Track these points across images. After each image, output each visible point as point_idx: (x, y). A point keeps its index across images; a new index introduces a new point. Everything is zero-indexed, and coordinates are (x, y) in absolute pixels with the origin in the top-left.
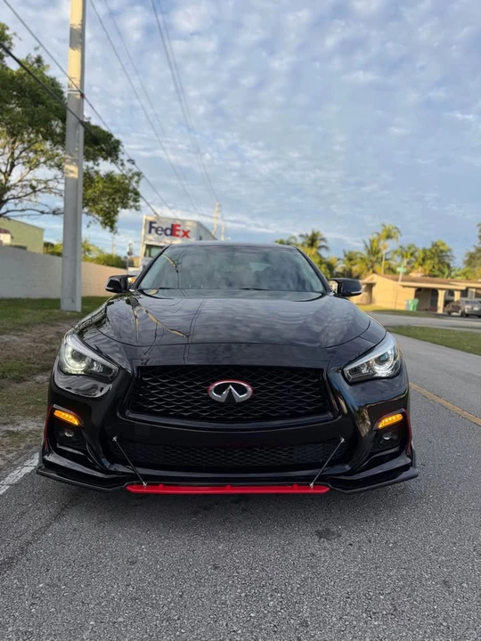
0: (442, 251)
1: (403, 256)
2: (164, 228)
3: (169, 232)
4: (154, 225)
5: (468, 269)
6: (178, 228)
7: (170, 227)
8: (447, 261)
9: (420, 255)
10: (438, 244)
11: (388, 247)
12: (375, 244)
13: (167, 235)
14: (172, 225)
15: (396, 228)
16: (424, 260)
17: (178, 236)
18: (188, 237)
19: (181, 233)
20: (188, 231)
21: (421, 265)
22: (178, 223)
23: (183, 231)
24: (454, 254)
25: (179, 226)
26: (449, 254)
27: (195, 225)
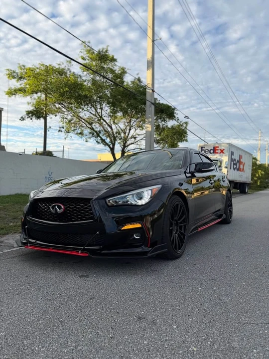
2: (209, 150)
3: (212, 151)
4: (203, 149)
6: (217, 148)
7: (213, 148)
13: (211, 153)
14: (214, 147)
17: (218, 153)
18: (223, 153)
19: (219, 151)
20: (224, 150)
22: (217, 145)
23: (220, 150)
25: (218, 147)
27: (228, 146)
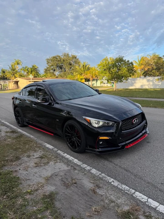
0: (36, 69)
1: (24, 71)
5: (46, 74)
8: (38, 72)
9: (30, 70)
10: (34, 66)
11: (18, 68)
12: (13, 66)
15: (20, 61)
16: (31, 72)
21: (31, 74)
24: (39, 69)
26: (38, 69)
